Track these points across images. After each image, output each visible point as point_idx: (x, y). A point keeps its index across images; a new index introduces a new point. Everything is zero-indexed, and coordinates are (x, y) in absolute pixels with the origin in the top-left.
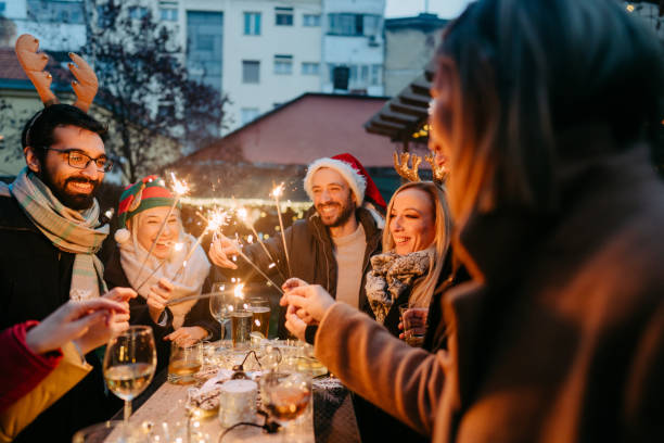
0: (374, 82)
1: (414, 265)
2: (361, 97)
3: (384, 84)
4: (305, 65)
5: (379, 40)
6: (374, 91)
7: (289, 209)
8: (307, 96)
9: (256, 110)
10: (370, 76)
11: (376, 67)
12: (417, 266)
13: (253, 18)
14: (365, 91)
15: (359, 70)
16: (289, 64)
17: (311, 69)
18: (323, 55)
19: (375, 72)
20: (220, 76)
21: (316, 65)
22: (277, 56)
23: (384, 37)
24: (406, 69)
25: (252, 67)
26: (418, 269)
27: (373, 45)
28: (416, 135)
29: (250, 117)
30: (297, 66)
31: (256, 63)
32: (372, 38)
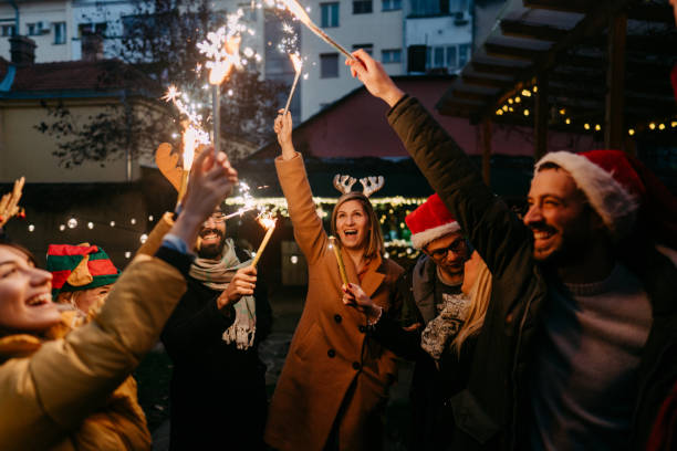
2: (440, 76)
4: (386, 52)
5: (467, 16)
10: (457, 58)
11: (464, 46)
13: (330, 9)
14: (444, 70)
17: (392, 56)
18: (404, 40)
19: (463, 54)
21: (398, 51)
23: (473, 13)
25: (330, 60)
27: (460, 23)
30: (376, 55)
31: (335, 56)
32: (460, 15)
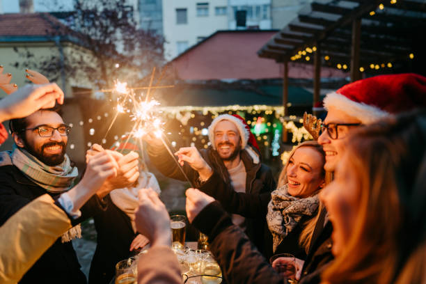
0: (265, 17)
1: (305, 209)
2: (255, 31)
3: (272, 18)
4: (217, 8)
6: (265, 25)
7: (209, 112)
8: (219, 33)
9: (186, 42)
10: (262, 13)
11: (265, 6)
12: (307, 210)
14: (258, 27)
15: (254, 10)
16: (206, 9)
17: (221, 11)
18: (229, 2)
19: (265, 10)
20: (161, 20)
21: (224, 8)
22: (199, 4)
24: (287, 6)
25: (182, 13)
26: (308, 212)
28: (293, 58)
29: (183, 49)
30: (212, 10)
31: (185, 10)
